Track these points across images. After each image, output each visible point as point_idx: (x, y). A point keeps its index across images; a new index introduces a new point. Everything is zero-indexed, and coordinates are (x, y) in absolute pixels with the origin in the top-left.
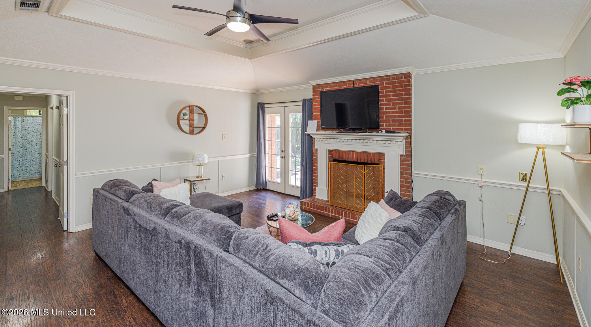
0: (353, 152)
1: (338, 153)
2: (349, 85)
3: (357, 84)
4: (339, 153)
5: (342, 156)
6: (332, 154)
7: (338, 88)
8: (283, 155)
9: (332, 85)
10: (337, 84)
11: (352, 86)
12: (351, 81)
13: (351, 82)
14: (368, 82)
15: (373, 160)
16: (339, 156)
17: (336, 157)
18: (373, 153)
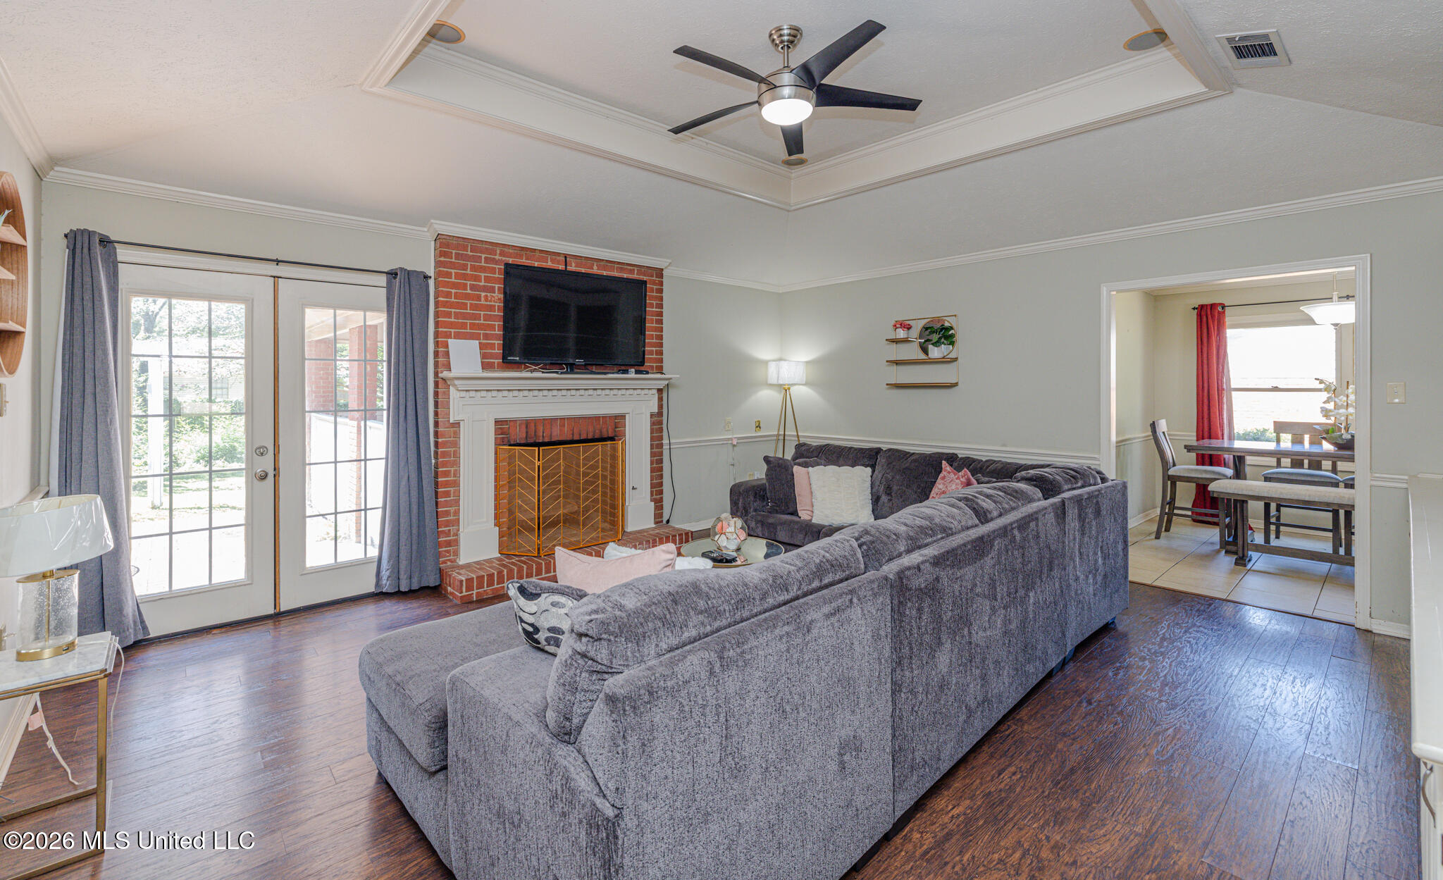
0: (563, 419)
1: (524, 426)
2: (552, 261)
3: (573, 264)
4: (527, 427)
5: (535, 432)
6: (505, 430)
7: (524, 261)
8: (266, 463)
9: (506, 250)
10: (524, 253)
11: (561, 267)
12: (558, 254)
13: (558, 258)
14: (595, 267)
15: (604, 431)
16: (527, 432)
17: (519, 435)
18: (604, 417)
